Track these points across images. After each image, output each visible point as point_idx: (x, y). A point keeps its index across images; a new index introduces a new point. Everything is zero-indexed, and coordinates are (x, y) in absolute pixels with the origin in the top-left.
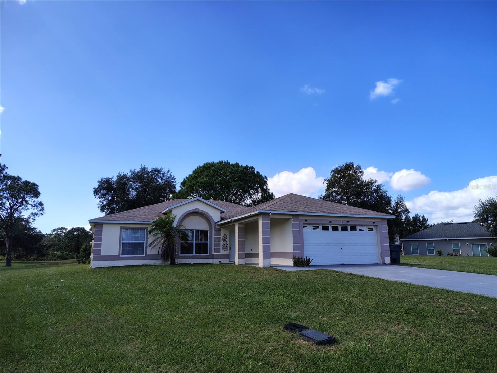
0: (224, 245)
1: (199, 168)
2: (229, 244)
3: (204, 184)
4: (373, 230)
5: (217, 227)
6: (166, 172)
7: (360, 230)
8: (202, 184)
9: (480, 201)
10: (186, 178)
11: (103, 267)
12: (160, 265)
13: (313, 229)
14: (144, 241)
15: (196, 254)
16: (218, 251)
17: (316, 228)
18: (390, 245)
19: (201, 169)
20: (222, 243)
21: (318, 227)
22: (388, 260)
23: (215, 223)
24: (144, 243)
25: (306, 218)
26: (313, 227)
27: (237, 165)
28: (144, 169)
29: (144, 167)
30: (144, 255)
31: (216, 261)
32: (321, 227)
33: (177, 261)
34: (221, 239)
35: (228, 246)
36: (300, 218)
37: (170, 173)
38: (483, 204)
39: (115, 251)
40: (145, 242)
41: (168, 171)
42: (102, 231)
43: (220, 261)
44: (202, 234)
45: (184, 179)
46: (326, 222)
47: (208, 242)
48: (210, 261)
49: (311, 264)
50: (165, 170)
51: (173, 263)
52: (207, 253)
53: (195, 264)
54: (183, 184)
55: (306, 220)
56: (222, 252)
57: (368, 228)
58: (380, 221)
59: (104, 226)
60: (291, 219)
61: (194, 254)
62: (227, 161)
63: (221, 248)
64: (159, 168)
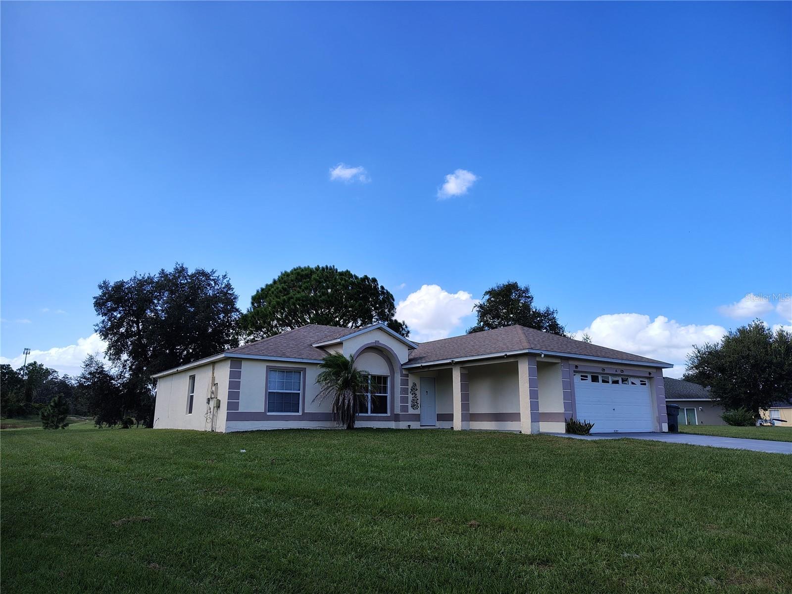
0: (413, 401)
1: (286, 274)
2: (419, 400)
3: (303, 301)
4: (645, 384)
5: (404, 372)
6: (221, 277)
7: (633, 383)
8: (299, 301)
9: (696, 347)
10: (260, 290)
11: (242, 430)
12: (323, 430)
13: (582, 379)
14: (300, 390)
15: (371, 413)
16: (404, 408)
17: (584, 378)
18: (667, 405)
19: (293, 277)
20: (410, 397)
21: (587, 377)
22: (665, 427)
23: (402, 365)
24: (299, 393)
25: (576, 363)
26: (582, 376)
27: (347, 273)
28: (181, 271)
29: (182, 267)
30: (300, 413)
31: (403, 425)
32: (590, 378)
33: (358, 424)
34: (410, 390)
35: (419, 402)
36: (571, 362)
37: (227, 279)
38: (699, 352)
39: (259, 405)
40: (301, 392)
41: (224, 277)
42: (241, 371)
43: (409, 426)
44: (380, 381)
45: (258, 291)
46: (597, 369)
47: (388, 395)
48: (392, 425)
49: (592, 431)
50: (219, 274)
51: (350, 428)
52: (386, 413)
53: (379, 430)
54: (256, 299)
55: (576, 367)
56: (411, 411)
57: (641, 381)
58: (655, 371)
59: (244, 364)
60: (560, 364)
61: (369, 414)
62: (334, 266)
63: (409, 404)
64: (208, 270)
